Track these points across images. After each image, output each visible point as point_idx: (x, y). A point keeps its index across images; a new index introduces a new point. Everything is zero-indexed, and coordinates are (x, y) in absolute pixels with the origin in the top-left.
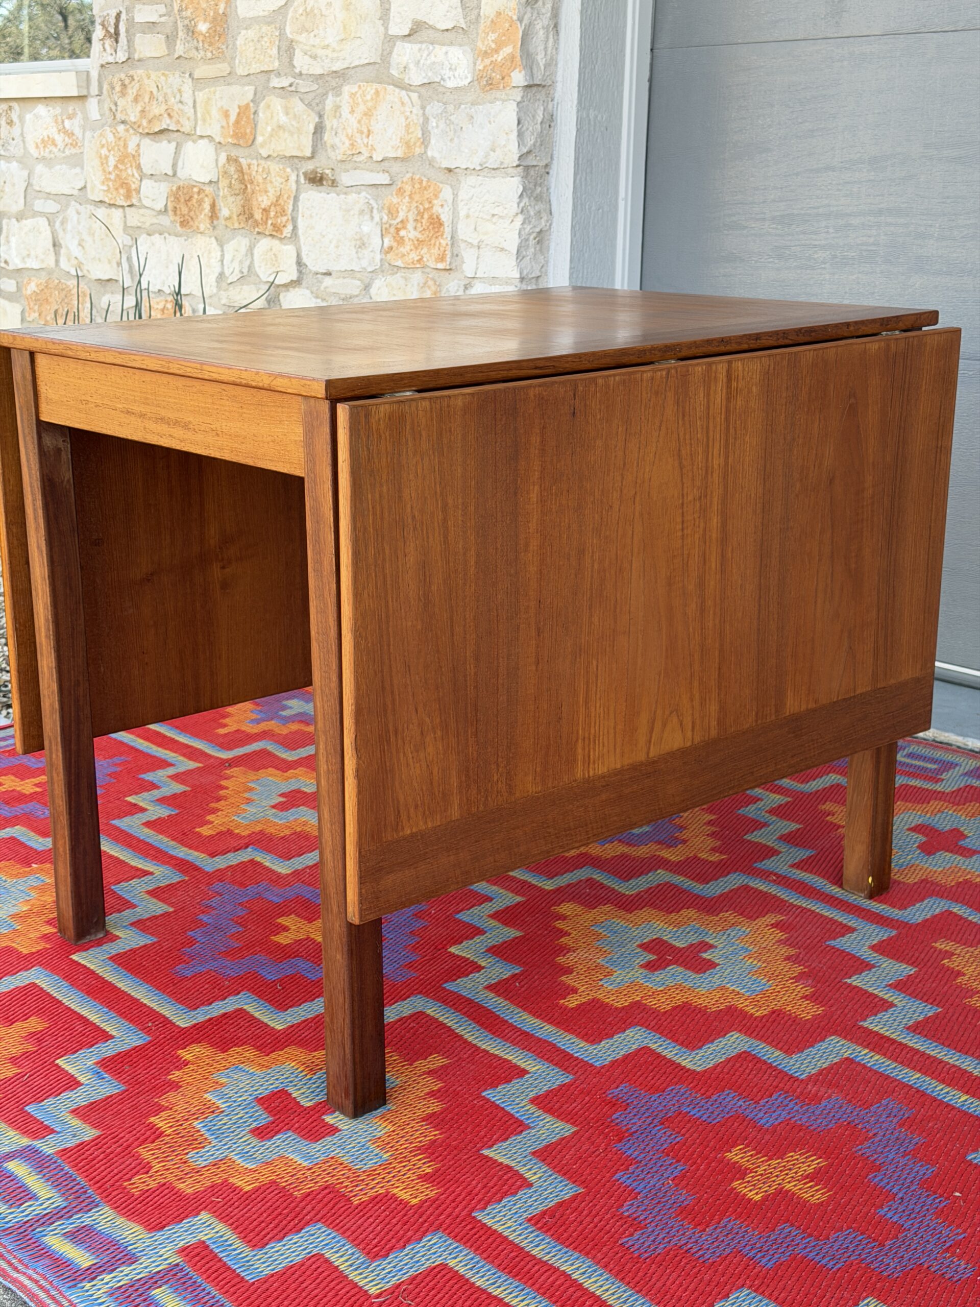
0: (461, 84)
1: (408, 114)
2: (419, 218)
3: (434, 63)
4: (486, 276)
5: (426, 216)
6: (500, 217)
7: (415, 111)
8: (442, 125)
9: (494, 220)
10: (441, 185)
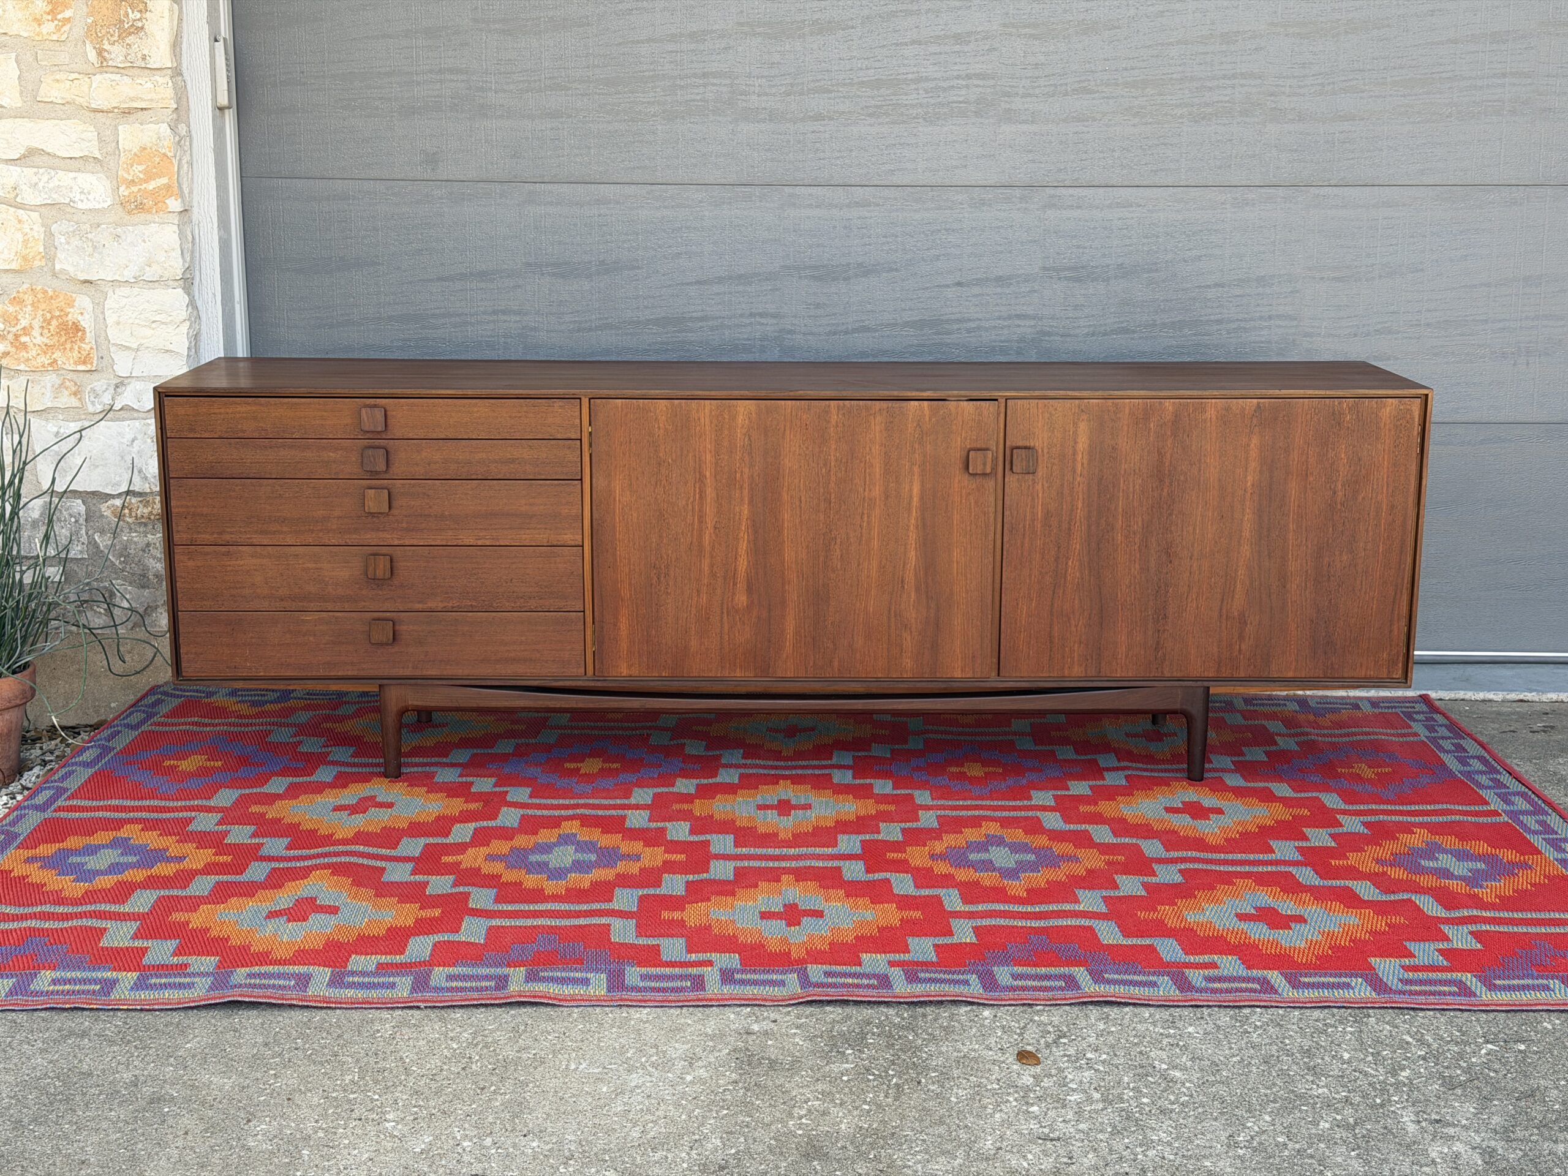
0: (100, 206)
1: (28, 230)
2: (44, 325)
3: (59, 186)
4: (144, 374)
5: (54, 323)
6: (163, 323)
7: (35, 228)
8: (76, 242)
9: (154, 325)
10: (74, 295)
